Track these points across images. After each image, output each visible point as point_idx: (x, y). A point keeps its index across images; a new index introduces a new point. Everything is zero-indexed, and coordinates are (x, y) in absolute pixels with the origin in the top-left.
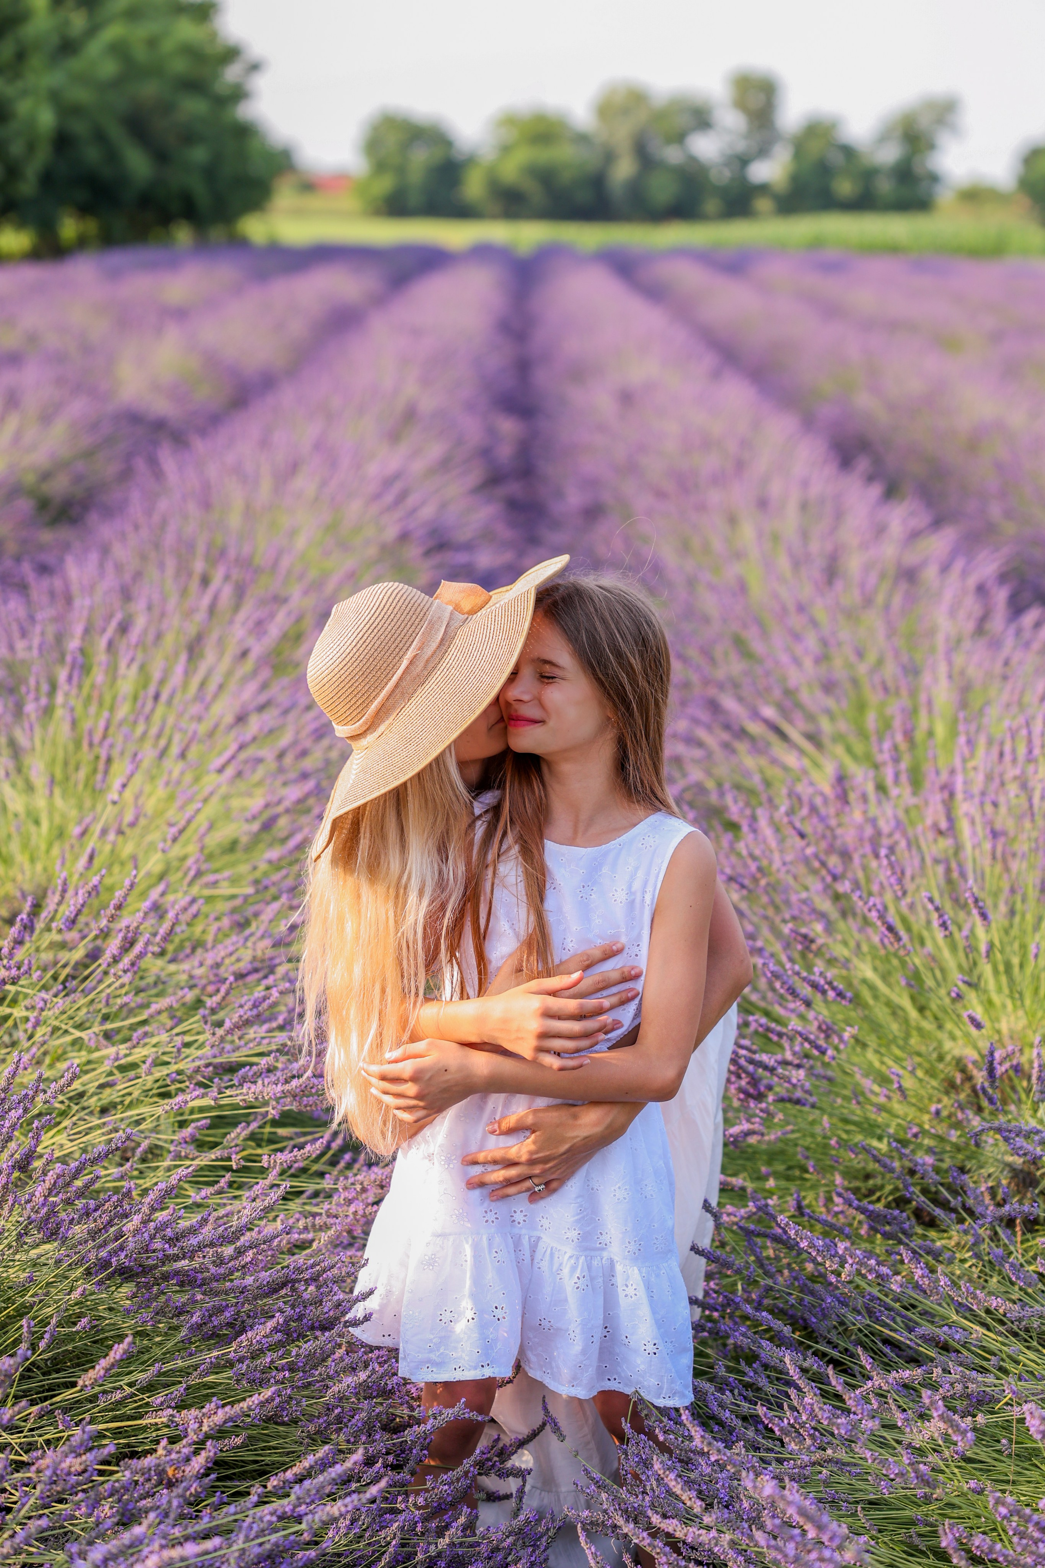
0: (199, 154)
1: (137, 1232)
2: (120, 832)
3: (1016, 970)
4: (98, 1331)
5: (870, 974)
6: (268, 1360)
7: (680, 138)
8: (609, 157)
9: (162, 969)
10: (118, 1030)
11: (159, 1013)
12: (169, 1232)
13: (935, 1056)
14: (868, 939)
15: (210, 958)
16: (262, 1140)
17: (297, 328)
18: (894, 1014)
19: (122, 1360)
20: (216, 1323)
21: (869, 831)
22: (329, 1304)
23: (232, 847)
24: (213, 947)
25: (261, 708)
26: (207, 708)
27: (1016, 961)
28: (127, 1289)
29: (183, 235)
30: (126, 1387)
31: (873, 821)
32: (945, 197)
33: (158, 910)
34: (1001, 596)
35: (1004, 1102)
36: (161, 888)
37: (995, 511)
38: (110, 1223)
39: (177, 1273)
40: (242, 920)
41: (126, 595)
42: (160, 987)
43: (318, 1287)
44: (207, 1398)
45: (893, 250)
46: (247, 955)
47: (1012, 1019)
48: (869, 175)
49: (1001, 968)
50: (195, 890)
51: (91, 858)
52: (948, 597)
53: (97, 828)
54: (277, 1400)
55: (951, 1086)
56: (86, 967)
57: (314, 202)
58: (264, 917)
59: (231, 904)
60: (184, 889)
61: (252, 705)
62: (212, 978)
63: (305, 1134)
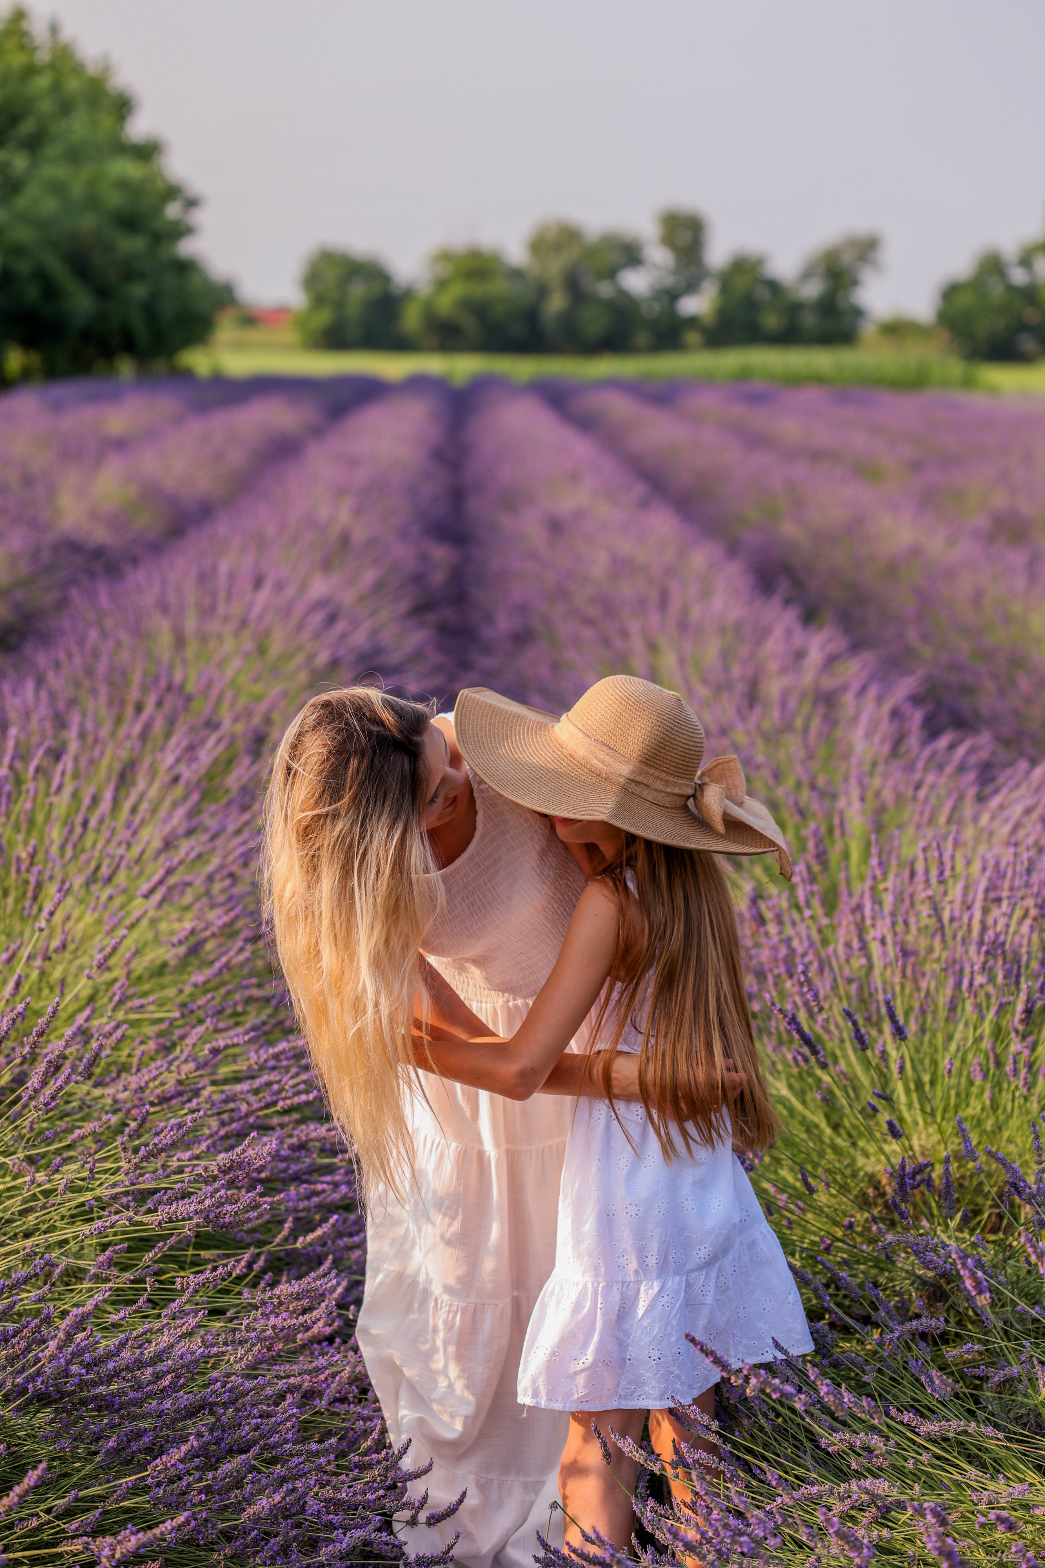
0: (139, 291)
1: (53, 1358)
2: (47, 958)
3: (927, 1088)
4: (17, 1457)
5: (785, 1092)
6: (184, 1483)
7: (611, 273)
8: (542, 291)
9: (88, 1093)
10: (43, 1156)
11: (83, 1138)
12: (87, 1357)
13: (848, 1172)
14: (784, 1057)
15: (134, 1081)
16: (185, 1262)
17: (236, 457)
18: (808, 1131)
19: (36, 1487)
20: (134, 1449)
21: (783, 952)
22: (247, 1428)
23: (161, 970)
24: (138, 1070)
25: (189, 833)
26: (135, 833)
27: (926, 1078)
28: (47, 1414)
29: (126, 368)
30: (41, 1514)
31: (788, 941)
32: (868, 330)
33: (84, 1034)
34: (917, 717)
35: (916, 1218)
36: (87, 1012)
37: (912, 636)
38: (28, 1349)
39: (95, 1398)
40: (168, 1044)
41: (61, 723)
42: (87, 1110)
43: (237, 1410)
44: (122, 1524)
45: (818, 380)
46: (171, 1079)
47: (924, 1136)
48: (795, 308)
49: (912, 1086)
50: (120, 1015)
51: (18, 984)
52: (864, 719)
53: (25, 953)
54: (193, 1523)
55: (864, 1203)
56: (13, 1091)
57: (256, 335)
58: (189, 1041)
59: (157, 1028)
60: (109, 1014)
61: (181, 830)
62: (136, 1102)
63: (228, 1256)
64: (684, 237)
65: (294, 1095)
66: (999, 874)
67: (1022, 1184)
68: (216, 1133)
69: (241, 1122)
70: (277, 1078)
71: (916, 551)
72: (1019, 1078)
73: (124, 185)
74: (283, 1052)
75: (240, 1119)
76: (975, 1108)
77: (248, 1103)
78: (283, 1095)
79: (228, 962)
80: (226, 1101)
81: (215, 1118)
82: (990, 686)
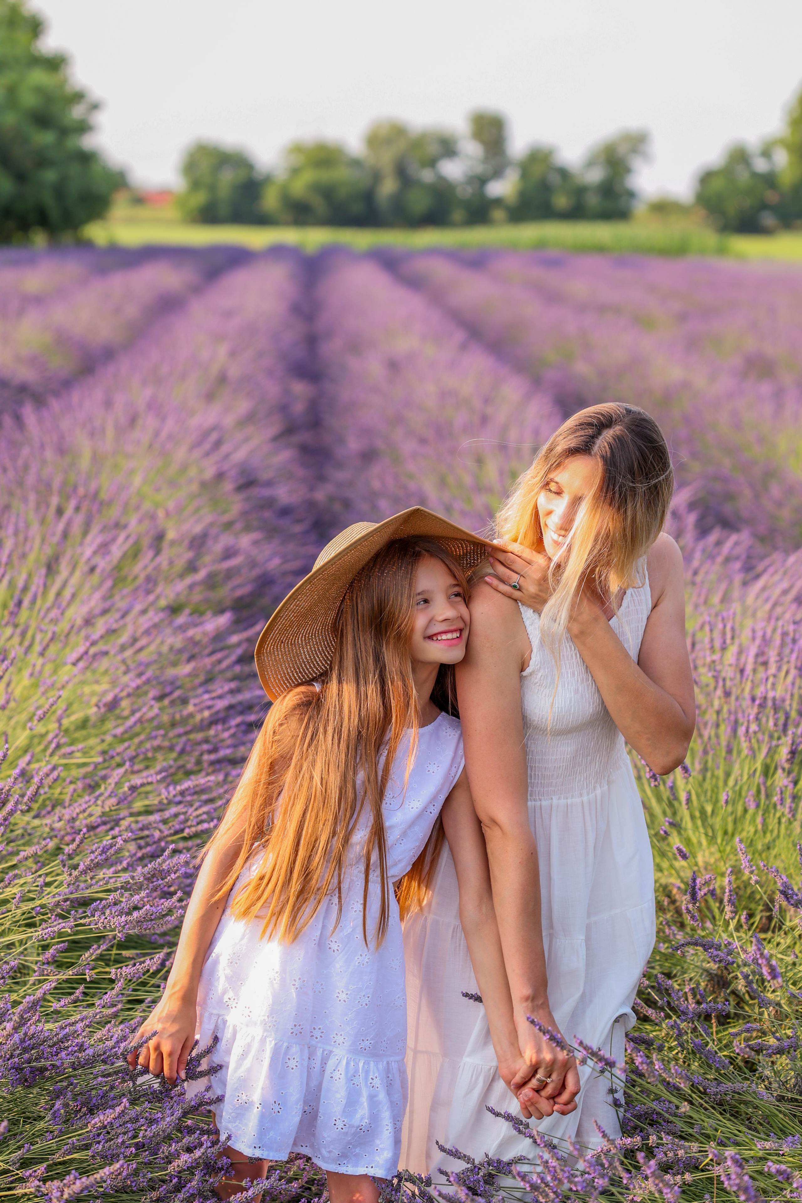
0: (50, 176)
1: (9, 1036)
3: (709, 815)
6: (120, 1141)
7: (432, 163)
8: (377, 177)
9: (29, 824)
11: (26, 859)
15: (67, 814)
16: (110, 960)
17: (132, 311)
23: (84, 724)
24: (70, 805)
25: (104, 612)
26: (63, 613)
27: (709, 808)
29: (40, 239)
32: (640, 209)
33: (25, 776)
34: (690, 520)
36: (27, 758)
40: (92, 783)
42: (27, 838)
45: (600, 249)
46: (97, 811)
47: (707, 853)
48: (580, 191)
49: (697, 814)
50: (55, 760)
54: (124, 1171)
57: (143, 212)
58: (112, 781)
59: (83, 770)
60: (47, 759)
61: (97, 611)
62: (69, 830)
63: (144, 955)
64: (489, 133)
65: (198, 824)
66: (766, 642)
67: (790, 892)
68: (135, 854)
69: (154, 846)
70: (184, 810)
71: (685, 385)
72: (785, 806)
73: (39, 90)
74: (188, 789)
75: (154, 843)
76: (748, 832)
77: (160, 831)
78: (189, 823)
79: (142, 717)
80: (142, 829)
81: (133, 843)
82: (747, 493)
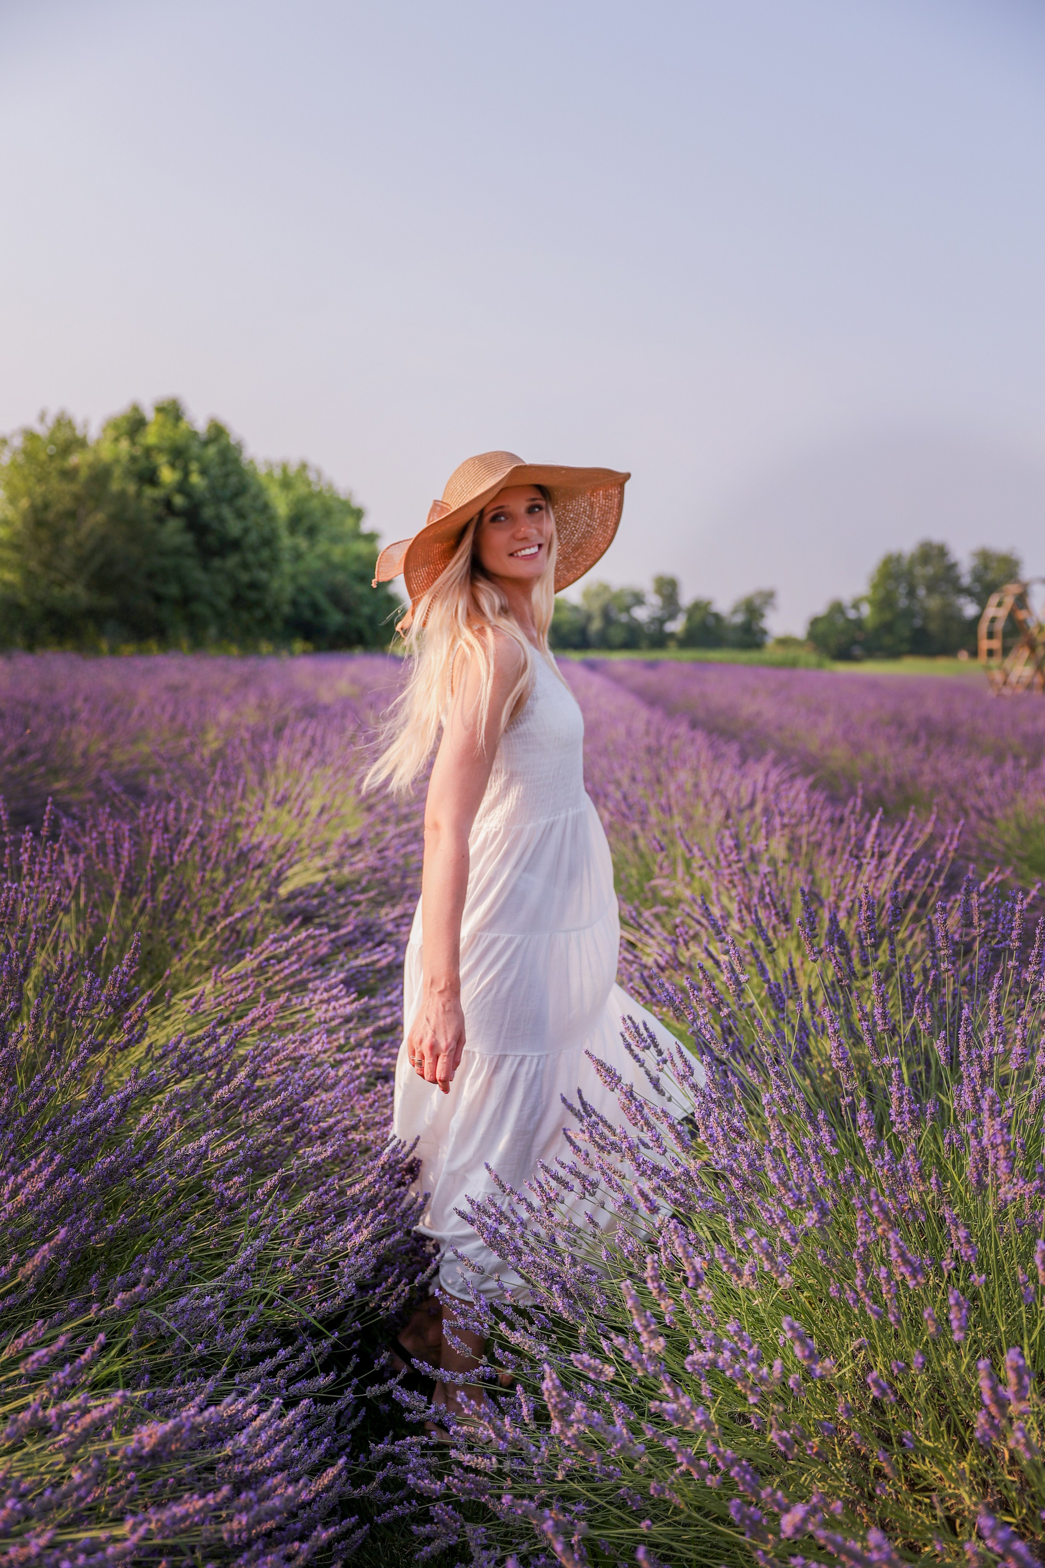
48: (729, 629)
64: (667, 591)
